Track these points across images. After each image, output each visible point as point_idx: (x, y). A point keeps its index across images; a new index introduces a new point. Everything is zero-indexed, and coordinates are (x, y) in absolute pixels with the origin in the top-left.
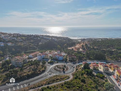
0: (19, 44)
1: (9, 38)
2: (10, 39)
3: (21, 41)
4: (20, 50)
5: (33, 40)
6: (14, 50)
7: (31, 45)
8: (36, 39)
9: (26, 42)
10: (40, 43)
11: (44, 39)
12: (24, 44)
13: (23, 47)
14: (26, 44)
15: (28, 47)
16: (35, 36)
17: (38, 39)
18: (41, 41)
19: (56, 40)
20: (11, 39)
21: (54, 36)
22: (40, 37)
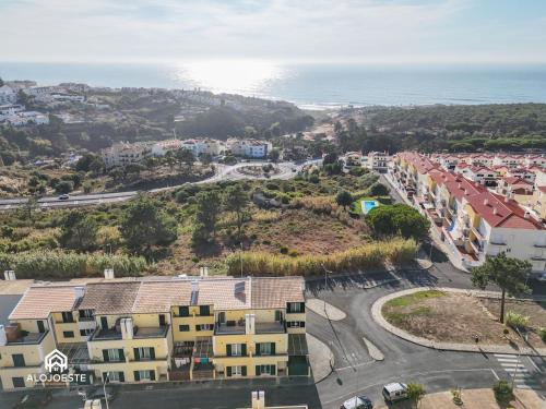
0: (101, 119)
1: (55, 96)
2: (59, 100)
3: (106, 110)
4: (109, 138)
5: (148, 106)
6: (88, 138)
7: (144, 123)
8: (162, 103)
9: (124, 114)
10: (179, 119)
11: (190, 102)
12: (120, 119)
13: (119, 130)
14: (124, 120)
15: (137, 131)
16: (155, 92)
17: (166, 102)
18: (183, 112)
19: (238, 107)
20: (64, 100)
21: (231, 95)
22: (173, 98)
